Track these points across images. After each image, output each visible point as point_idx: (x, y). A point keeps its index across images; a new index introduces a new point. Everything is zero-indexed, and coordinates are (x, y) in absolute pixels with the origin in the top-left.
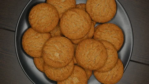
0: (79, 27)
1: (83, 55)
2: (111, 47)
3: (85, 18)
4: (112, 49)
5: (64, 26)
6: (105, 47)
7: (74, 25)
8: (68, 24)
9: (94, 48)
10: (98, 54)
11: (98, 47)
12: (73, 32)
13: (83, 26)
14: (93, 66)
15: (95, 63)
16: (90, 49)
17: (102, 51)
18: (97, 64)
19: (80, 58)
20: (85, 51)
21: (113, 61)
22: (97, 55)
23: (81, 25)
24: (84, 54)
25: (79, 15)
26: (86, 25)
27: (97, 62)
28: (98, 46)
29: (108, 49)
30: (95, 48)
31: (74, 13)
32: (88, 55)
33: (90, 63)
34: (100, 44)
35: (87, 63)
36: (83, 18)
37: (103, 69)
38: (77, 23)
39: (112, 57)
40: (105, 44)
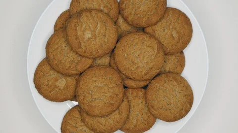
0: (136, 61)
1: (94, 79)
2: (124, 115)
3: (152, 68)
4: (121, 119)
5: (132, 39)
6: (120, 105)
7: (137, 54)
8: (137, 43)
9: (112, 91)
10: (105, 100)
11: (115, 96)
12: (126, 55)
13: (138, 67)
14: (85, 101)
15: (90, 102)
16: (106, 85)
17: (112, 104)
18: (91, 106)
19: (88, 77)
20: (101, 79)
21: (105, 128)
22: (103, 100)
23: (140, 65)
24: (96, 81)
25: (154, 59)
26: (141, 72)
27: (93, 104)
28: (117, 95)
29: (119, 113)
30: (112, 93)
31: (156, 50)
32: (96, 86)
33: (88, 95)
34: (121, 95)
35: (84, 91)
36: (151, 65)
37: (87, 119)
38: (142, 58)
39: (111, 124)
40: (125, 104)
